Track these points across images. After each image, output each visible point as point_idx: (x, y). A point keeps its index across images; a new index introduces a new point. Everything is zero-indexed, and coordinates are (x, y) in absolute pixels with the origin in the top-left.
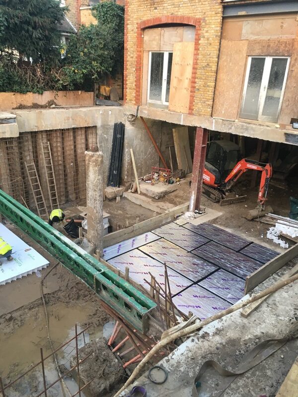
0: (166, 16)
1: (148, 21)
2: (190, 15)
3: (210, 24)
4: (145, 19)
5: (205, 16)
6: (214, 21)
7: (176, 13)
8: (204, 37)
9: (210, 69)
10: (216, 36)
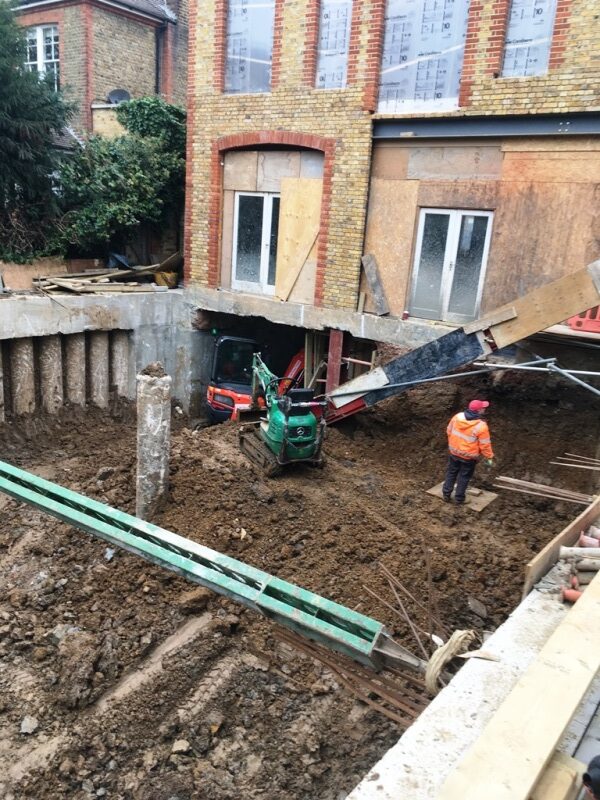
0: (268, 132)
1: (234, 138)
2: (313, 132)
3: (350, 149)
4: (227, 133)
5: (342, 135)
6: (358, 145)
7: (287, 128)
8: (340, 172)
9: (353, 227)
10: (362, 171)
